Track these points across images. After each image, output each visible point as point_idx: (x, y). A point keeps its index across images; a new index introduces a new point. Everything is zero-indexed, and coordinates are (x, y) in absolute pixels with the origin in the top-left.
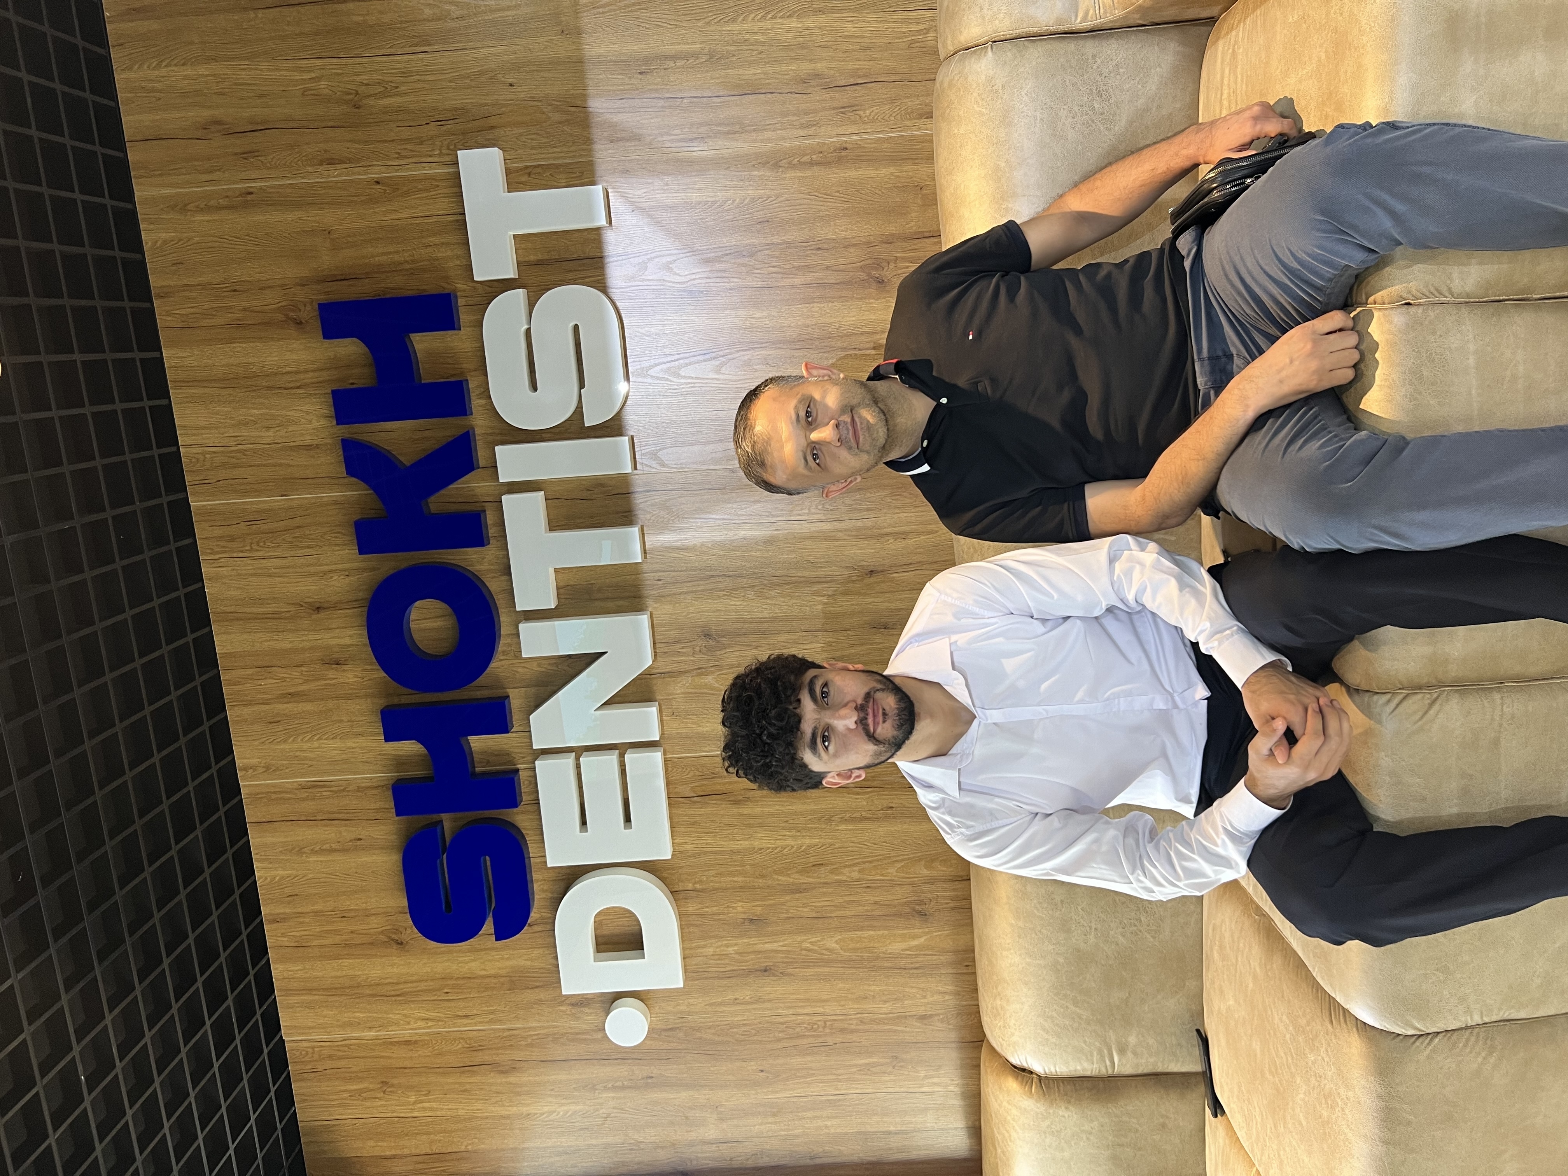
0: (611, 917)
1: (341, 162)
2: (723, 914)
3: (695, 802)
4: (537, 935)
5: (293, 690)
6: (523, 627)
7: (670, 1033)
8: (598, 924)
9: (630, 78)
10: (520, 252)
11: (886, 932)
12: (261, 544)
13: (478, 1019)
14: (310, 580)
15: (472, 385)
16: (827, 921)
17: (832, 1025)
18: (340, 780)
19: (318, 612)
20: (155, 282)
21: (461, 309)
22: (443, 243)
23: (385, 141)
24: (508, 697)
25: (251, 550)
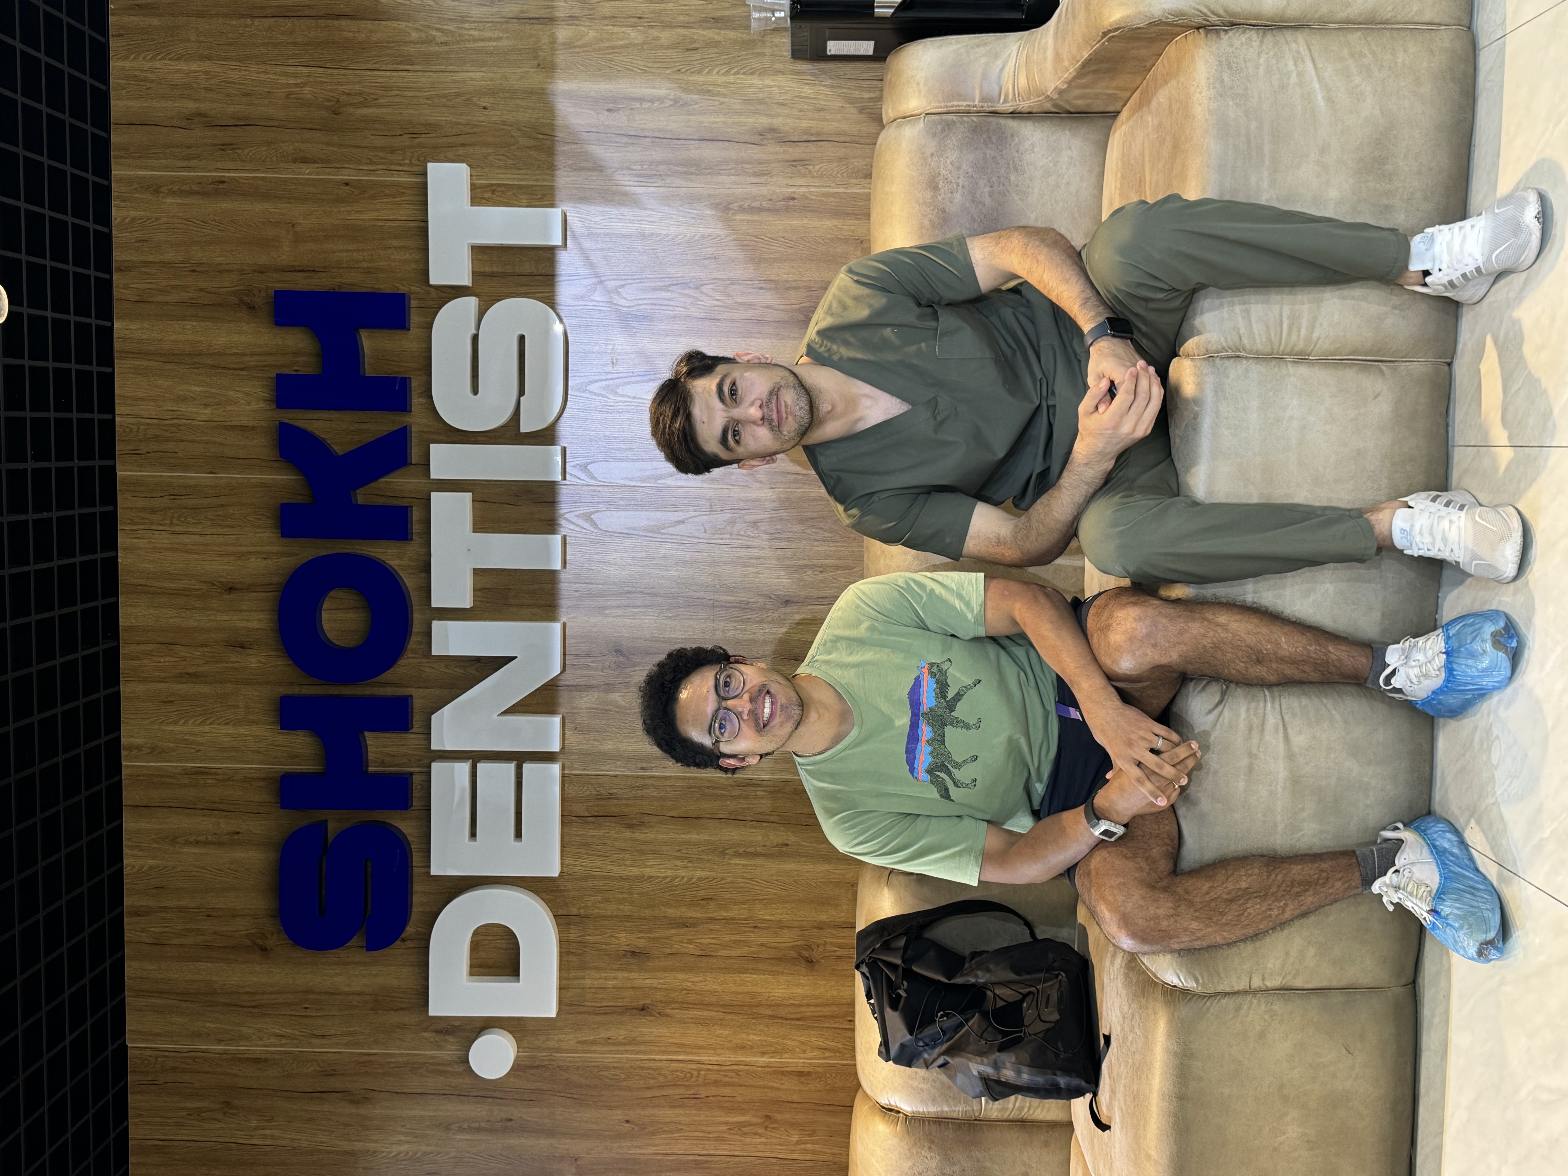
0: (490, 938)
1: (314, 161)
2: (606, 944)
3: (588, 822)
4: (409, 951)
5: (191, 670)
6: (436, 624)
7: (536, 1071)
8: (475, 946)
9: (598, 114)
10: (476, 262)
11: (770, 977)
13: (335, 1041)
14: (226, 559)
15: (414, 384)
16: (711, 960)
17: (705, 1075)
18: (228, 768)
19: (230, 592)
20: (118, 256)
21: (413, 311)
22: (402, 247)
23: (359, 147)
24: (411, 696)
25: (171, 524)
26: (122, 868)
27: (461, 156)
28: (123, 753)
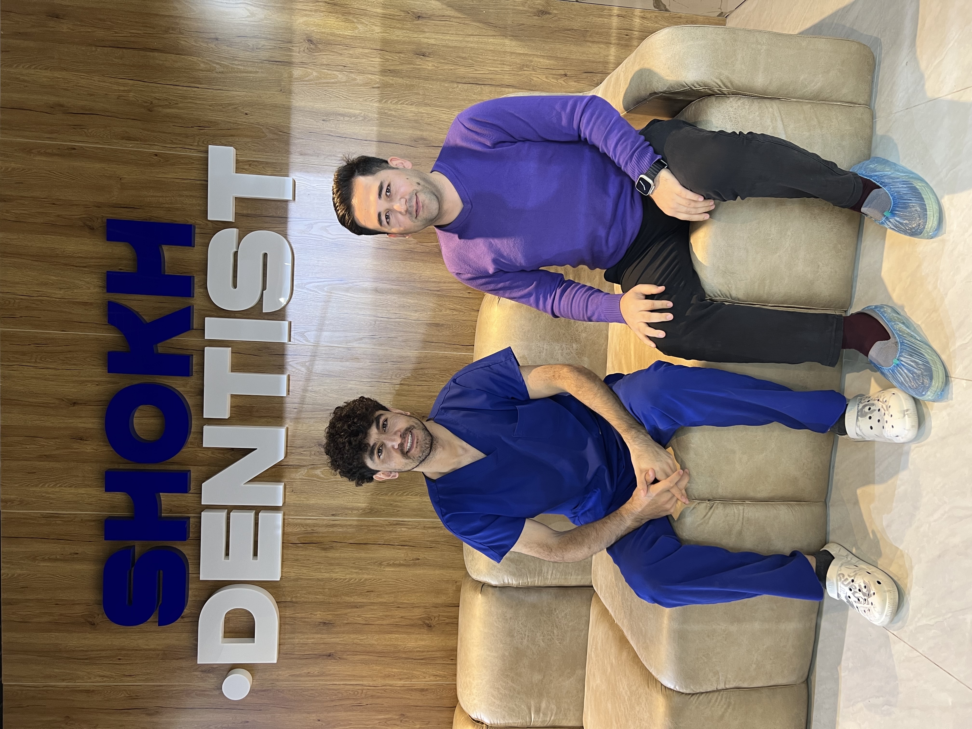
0: (237, 615)
1: (135, 140)
2: (308, 618)
3: (298, 547)
4: (185, 624)
5: (47, 453)
6: (206, 428)
7: (264, 693)
8: (227, 620)
9: (316, 122)
10: (238, 207)
11: (406, 636)
12: (43, 359)
13: (138, 678)
14: (72, 385)
15: (196, 280)
16: (371, 627)
17: (366, 692)
18: (70, 514)
19: (74, 406)
20: (3, 192)
21: (196, 235)
22: (191, 196)
23: (164, 133)
24: (190, 471)
25: (36, 362)
27: (230, 142)
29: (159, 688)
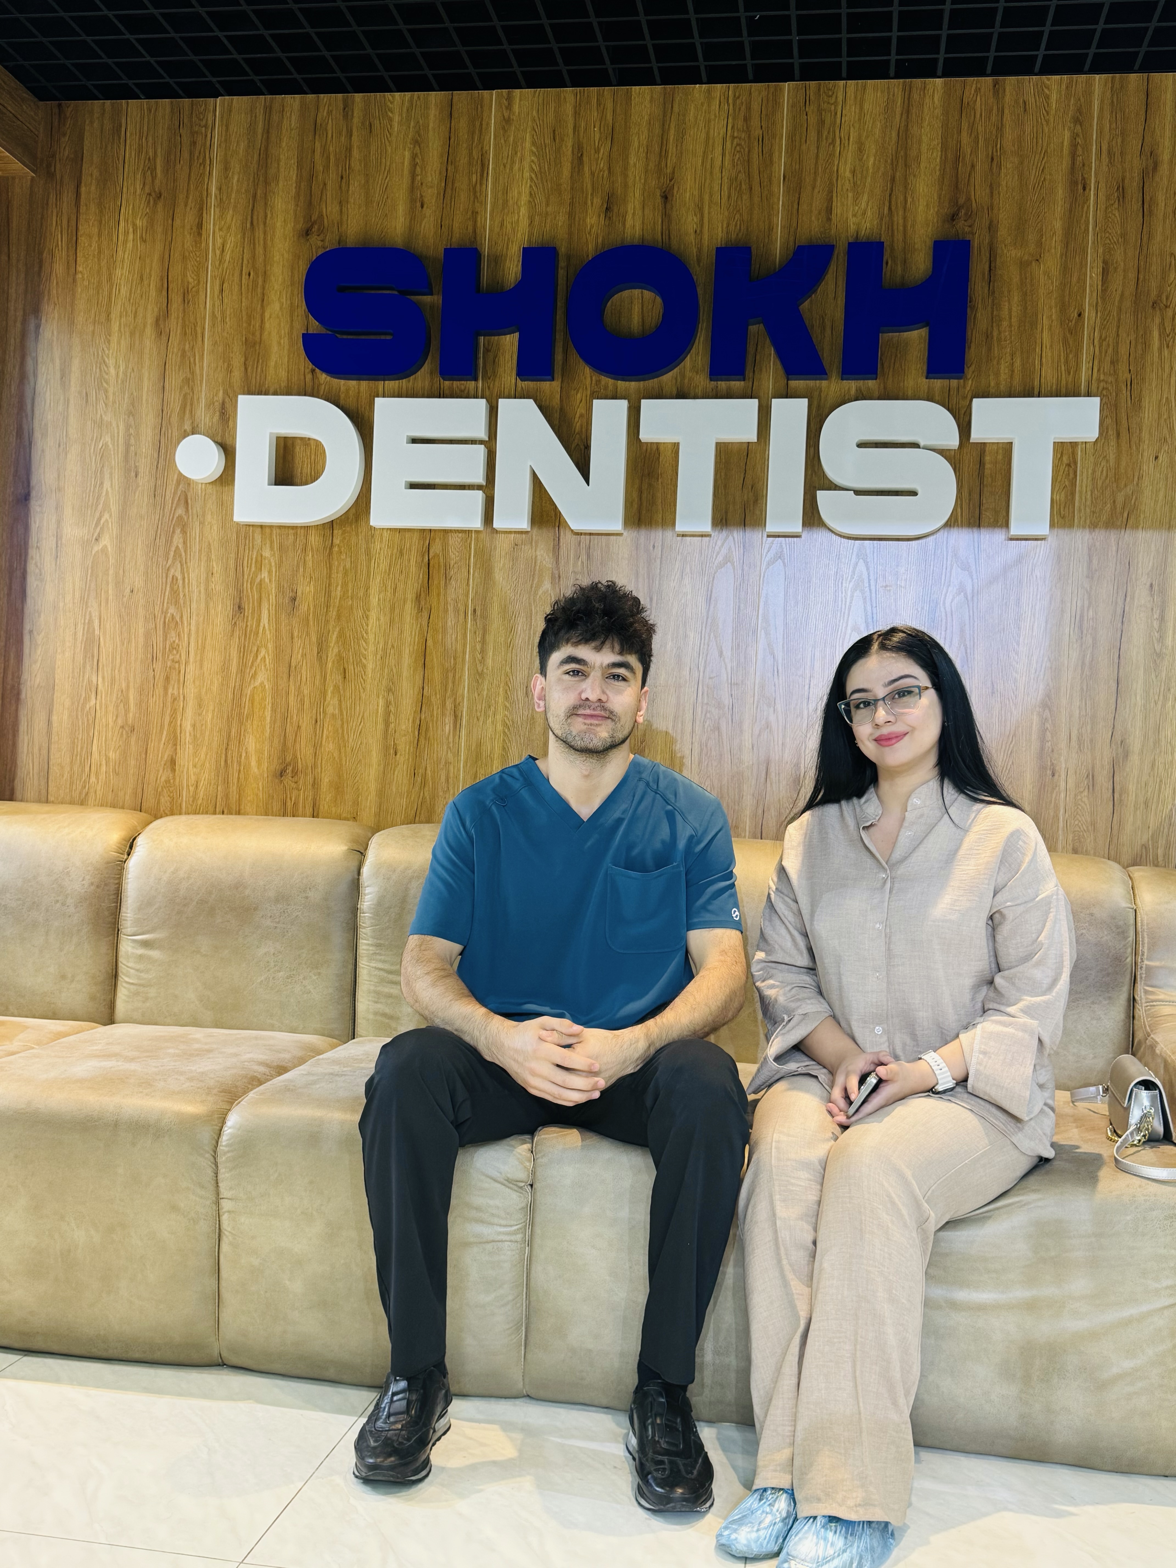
0: (313, 457)
1: (1104, 281)
2: (304, 572)
3: (423, 556)
4: (302, 377)
5: (585, 159)
6: (623, 404)
7: (182, 502)
8: (306, 441)
9: (1148, 574)
10: (995, 447)
11: (267, 734)
12: (738, 148)
13: (217, 303)
14: (696, 193)
15: (871, 383)
16: (285, 676)
17: (175, 669)
18: (486, 196)
19: (662, 197)
20: (1010, 81)
21: (946, 382)
22: (1013, 371)
23: (1118, 327)
24: (553, 379)
25: (733, 138)
26: (390, 91)
27: (1107, 432)
28: (505, 91)
29: (199, 335)
